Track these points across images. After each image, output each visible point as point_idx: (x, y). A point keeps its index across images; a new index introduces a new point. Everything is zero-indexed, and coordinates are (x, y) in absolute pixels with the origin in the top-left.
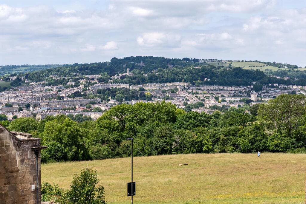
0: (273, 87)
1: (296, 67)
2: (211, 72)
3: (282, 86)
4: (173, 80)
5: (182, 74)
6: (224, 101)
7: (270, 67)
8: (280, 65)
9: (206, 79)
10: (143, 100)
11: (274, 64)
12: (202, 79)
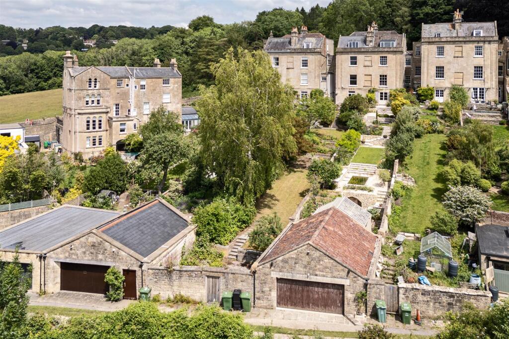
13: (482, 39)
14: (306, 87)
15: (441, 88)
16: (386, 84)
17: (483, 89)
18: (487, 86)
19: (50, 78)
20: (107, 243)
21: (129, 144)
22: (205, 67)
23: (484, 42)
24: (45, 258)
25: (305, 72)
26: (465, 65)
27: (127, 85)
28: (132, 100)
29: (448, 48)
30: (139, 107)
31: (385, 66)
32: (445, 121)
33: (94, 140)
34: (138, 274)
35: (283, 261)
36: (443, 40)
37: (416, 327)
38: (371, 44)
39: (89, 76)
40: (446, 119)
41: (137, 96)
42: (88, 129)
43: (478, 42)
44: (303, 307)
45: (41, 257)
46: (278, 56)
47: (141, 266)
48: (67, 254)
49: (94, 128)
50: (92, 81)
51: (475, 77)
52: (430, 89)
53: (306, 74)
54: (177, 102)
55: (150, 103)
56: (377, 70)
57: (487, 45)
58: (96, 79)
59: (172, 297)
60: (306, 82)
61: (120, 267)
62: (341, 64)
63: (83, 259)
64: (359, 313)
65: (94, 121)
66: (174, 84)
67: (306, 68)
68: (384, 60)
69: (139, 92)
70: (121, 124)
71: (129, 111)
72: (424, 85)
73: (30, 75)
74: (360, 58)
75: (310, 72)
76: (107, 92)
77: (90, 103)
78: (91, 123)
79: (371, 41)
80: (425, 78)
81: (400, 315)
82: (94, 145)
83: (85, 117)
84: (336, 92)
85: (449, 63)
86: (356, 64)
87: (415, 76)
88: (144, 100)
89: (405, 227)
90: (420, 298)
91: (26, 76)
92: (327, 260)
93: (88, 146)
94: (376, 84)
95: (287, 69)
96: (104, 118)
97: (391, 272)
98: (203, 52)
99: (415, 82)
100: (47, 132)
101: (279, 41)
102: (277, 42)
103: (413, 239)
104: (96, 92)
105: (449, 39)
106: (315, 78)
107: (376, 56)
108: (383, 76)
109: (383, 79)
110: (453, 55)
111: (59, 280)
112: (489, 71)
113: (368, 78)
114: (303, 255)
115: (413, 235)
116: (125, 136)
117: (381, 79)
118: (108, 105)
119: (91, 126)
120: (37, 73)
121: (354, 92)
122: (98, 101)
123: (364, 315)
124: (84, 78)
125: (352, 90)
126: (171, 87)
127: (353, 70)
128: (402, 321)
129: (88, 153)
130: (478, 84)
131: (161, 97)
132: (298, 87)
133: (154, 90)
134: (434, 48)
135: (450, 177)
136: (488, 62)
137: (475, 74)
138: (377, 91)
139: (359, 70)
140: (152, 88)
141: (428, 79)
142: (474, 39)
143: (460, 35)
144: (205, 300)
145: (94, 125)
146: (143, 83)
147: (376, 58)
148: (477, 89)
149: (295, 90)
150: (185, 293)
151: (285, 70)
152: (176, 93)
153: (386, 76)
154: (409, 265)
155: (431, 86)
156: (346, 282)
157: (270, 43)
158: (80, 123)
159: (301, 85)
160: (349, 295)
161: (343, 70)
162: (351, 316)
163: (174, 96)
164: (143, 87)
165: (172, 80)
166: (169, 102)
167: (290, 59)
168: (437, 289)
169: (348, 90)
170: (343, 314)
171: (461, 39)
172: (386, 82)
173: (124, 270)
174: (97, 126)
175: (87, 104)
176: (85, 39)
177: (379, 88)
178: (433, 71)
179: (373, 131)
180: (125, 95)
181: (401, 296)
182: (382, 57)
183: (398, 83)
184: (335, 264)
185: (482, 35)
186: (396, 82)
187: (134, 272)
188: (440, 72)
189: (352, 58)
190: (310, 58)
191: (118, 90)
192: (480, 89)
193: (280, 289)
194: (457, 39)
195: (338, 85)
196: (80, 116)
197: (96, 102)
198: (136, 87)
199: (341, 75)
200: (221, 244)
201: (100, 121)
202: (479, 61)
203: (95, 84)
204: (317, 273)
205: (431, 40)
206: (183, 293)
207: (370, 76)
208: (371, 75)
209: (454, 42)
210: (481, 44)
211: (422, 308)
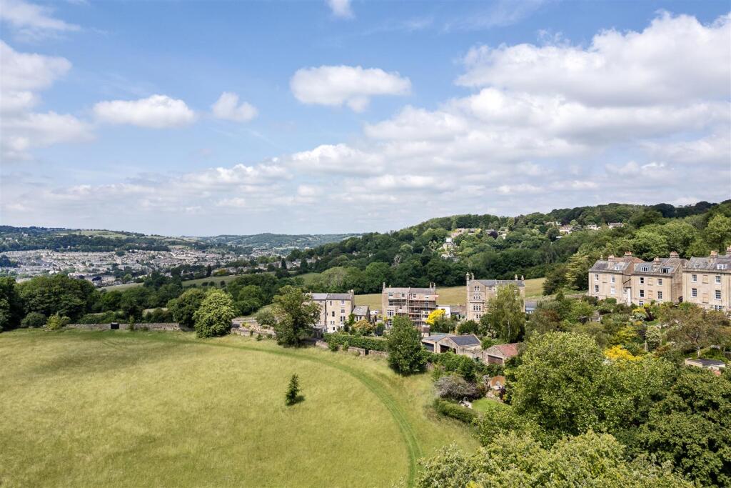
0: (133, 252)
1: (143, 235)
2: (73, 240)
3: (140, 251)
4: (36, 248)
5: (45, 242)
6: (92, 265)
7: (119, 236)
8: (128, 234)
9: (69, 247)
10: (8, 266)
11: (122, 233)
12: (66, 247)
14: (615, 296)
16: (662, 298)
17: (721, 306)
19: (505, 271)
23: (721, 273)
24: (437, 343)
25: (613, 286)
26: (710, 289)
29: (699, 276)
31: (661, 285)
33: (477, 316)
36: (696, 271)
39: (475, 285)
43: (718, 273)
46: (597, 274)
50: (477, 287)
51: (716, 298)
56: (656, 288)
57: (723, 276)
60: (614, 292)
62: (635, 282)
67: (614, 283)
68: (660, 282)
72: (684, 301)
73: (491, 269)
74: (646, 278)
75: (617, 286)
76: (483, 293)
77: (476, 298)
79: (655, 268)
85: (699, 286)
86: (643, 283)
91: (488, 269)
93: (475, 318)
94: (656, 297)
95: (603, 283)
96: (482, 305)
102: (601, 264)
104: (478, 293)
105: (700, 270)
106: (620, 290)
110: (702, 281)
112: (724, 294)
113: (651, 293)
117: (658, 294)
118: (484, 299)
119: (476, 309)
120: (496, 268)
121: (642, 302)
122: (480, 297)
127: (642, 287)
130: (718, 302)
132: (610, 295)
134: (690, 275)
136: (724, 288)
137: (716, 295)
138: (656, 301)
139: (645, 287)
141: (687, 297)
142: (715, 271)
147: (656, 280)
148: (717, 306)
153: (661, 292)
158: (471, 307)
159: (612, 294)
161: (636, 286)
167: (605, 277)
169: (639, 300)
171: (707, 271)
174: (478, 309)
175: (474, 298)
176: (563, 224)
178: (690, 292)
182: (659, 279)
186: (667, 297)
188: (695, 292)
189: (641, 279)
190: (616, 276)
192: (719, 306)
194: (704, 270)
195: (633, 296)
196: (471, 304)
199: (635, 289)
201: (480, 307)
202: (718, 286)
205: (688, 270)
208: (653, 291)
209: (702, 272)
210: (719, 275)
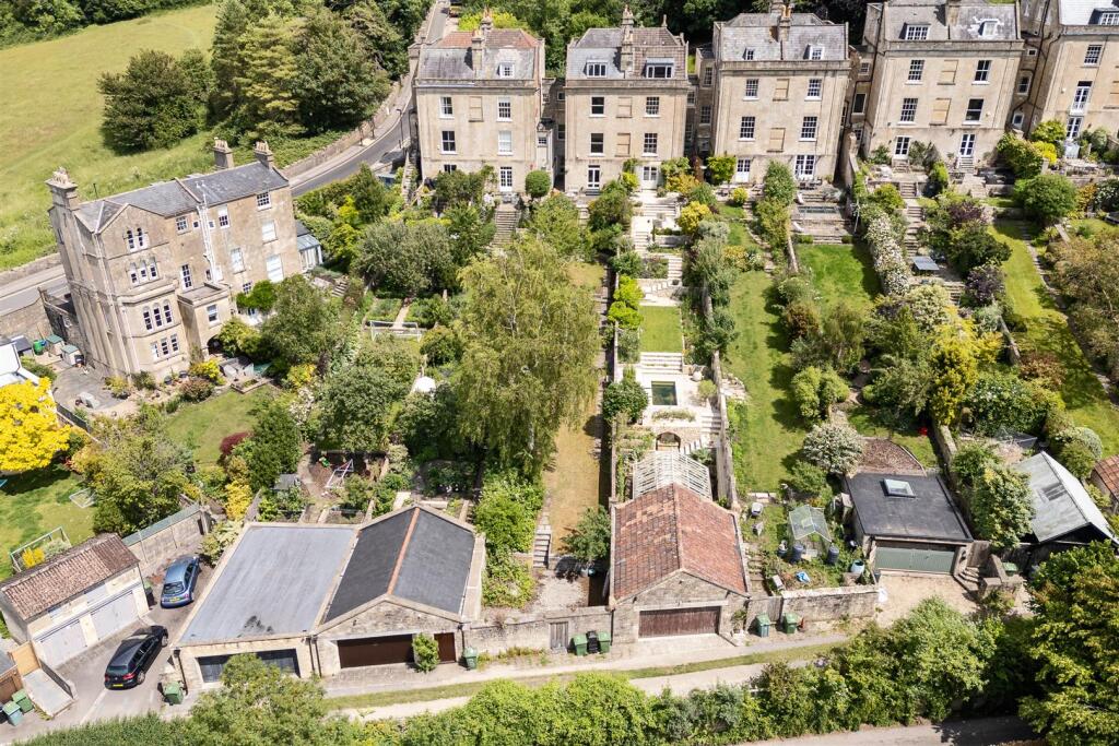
13: (824, 66)
14: (510, 158)
15: (748, 156)
16: (655, 151)
17: (813, 157)
18: (820, 151)
20: (408, 610)
21: (233, 342)
22: (271, 96)
23: (826, 71)
24: (315, 641)
25: (505, 129)
26: (790, 115)
27: (196, 224)
28: (211, 253)
29: (767, 84)
30: (224, 261)
31: (655, 116)
32: (762, 239)
33: (163, 344)
34: (458, 636)
35: (649, 593)
36: (758, 67)
37: (801, 634)
38: (630, 69)
39: (125, 227)
40: (764, 235)
41: (217, 241)
42: (149, 327)
43: (816, 72)
44: (669, 634)
45: (309, 640)
46: (449, 96)
47: (460, 628)
48: (349, 631)
49: (159, 324)
50: (133, 234)
51: (803, 135)
52: (728, 160)
53: (509, 133)
54: (287, 235)
55: (242, 250)
56: (641, 123)
57: (829, 78)
58: (139, 230)
59: (504, 652)
60: (507, 148)
61: (430, 633)
62: (576, 114)
63: (373, 631)
64: (735, 630)
65: (156, 311)
66: (278, 201)
67: (507, 119)
68: (653, 106)
69: (218, 231)
70: (209, 309)
71: (208, 272)
72: (719, 153)
74: (611, 101)
75: (517, 128)
76: (164, 250)
77: (139, 275)
78: (152, 316)
79: (629, 63)
80: (723, 139)
81: (782, 626)
82: (166, 353)
83: (139, 309)
84: (566, 167)
85: (765, 110)
86: (602, 112)
87: (701, 125)
88: (232, 246)
89: (755, 483)
90: (806, 604)
92: (703, 585)
93: (156, 358)
94: (638, 151)
95: (470, 121)
96: (173, 300)
97: (758, 564)
98: (261, 58)
99: (700, 136)
100: (31, 322)
101: (445, 56)
102: (441, 59)
103: (767, 501)
104: (144, 254)
105: (769, 66)
106: (526, 140)
107: (639, 97)
108: (651, 135)
109: (651, 141)
110: (772, 96)
111: (338, 659)
112: (827, 124)
113: (625, 139)
114: (675, 584)
115: (766, 495)
116: (219, 327)
117: (646, 141)
118: (171, 273)
119: (154, 322)
121: (598, 166)
122: (153, 269)
123: (742, 631)
124: (118, 233)
125: (596, 164)
126: (274, 209)
127: (597, 124)
128: (785, 632)
129: (160, 370)
130: (805, 148)
131: (259, 232)
132: (494, 158)
133: (245, 221)
134: (741, 82)
135: (806, 398)
136: (827, 110)
137: (803, 130)
138: (640, 163)
139: (606, 124)
140: (240, 219)
141: (727, 142)
142: (810, 66)
143: (786, 58)
144: (548, 648)
145: (158, 318)
146: (222, 212)
147: (640, 101)
148: (803, 157)
149: (489, 165)
150: (521, 645)
151: (468, 124)
152: (284, 218)
153: (656, 135)
154: (778, 553)
155: (730, 153)
156: (723, 603)
157: (427, 59)
158: (132, 321)
159: (500, 153)
160: (726, 615)
161: (579, 124)
162: (728, 635)
163: (282, 224)
164: (224, 221)
165: (273, 195)
166: (274, 237)
167: (476, 101)
168: (825, 593)
169: (588, 164)
170: (717, 632)
171: (789, 66)
172: (655, 146)
173: (435, 635)
174: (163, 319)
175: (134, 279)
177: (641, 159)
178: (737, 126)
179: (653, 270)
180: (196, 246)
181: (785, 606)
182: (651, 99)
183: (676, 149)
184: (713, 587)
185: (822, 58)
186: (672, 148)
187: (452, 634)
188: (748, 126)
189: (595, 101)
190: (516, 101)
191: (181, 239)
192: (808, 157)
193: (642, 621)
194: (782, 66)
195: (569, 154)
196: (129, 308)
197: (149, 273)
198: (211, 225)
199: (575, 134)
200: (522, 551)
201: (166, 308)
202: (811, 106)
203: (140, 239)
204: (691, 599)
205: (737, 67)
206: (519, 645)
207: (627, 137)
208: (629, 134)
209: (776, 72)
210: (820, 76)
211: (806, 613)
